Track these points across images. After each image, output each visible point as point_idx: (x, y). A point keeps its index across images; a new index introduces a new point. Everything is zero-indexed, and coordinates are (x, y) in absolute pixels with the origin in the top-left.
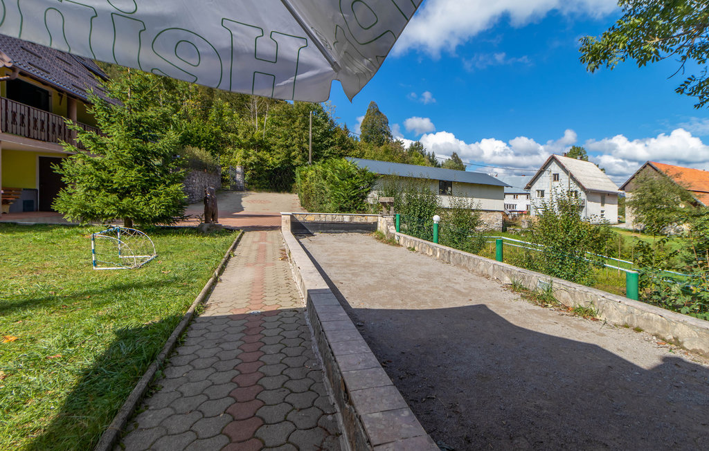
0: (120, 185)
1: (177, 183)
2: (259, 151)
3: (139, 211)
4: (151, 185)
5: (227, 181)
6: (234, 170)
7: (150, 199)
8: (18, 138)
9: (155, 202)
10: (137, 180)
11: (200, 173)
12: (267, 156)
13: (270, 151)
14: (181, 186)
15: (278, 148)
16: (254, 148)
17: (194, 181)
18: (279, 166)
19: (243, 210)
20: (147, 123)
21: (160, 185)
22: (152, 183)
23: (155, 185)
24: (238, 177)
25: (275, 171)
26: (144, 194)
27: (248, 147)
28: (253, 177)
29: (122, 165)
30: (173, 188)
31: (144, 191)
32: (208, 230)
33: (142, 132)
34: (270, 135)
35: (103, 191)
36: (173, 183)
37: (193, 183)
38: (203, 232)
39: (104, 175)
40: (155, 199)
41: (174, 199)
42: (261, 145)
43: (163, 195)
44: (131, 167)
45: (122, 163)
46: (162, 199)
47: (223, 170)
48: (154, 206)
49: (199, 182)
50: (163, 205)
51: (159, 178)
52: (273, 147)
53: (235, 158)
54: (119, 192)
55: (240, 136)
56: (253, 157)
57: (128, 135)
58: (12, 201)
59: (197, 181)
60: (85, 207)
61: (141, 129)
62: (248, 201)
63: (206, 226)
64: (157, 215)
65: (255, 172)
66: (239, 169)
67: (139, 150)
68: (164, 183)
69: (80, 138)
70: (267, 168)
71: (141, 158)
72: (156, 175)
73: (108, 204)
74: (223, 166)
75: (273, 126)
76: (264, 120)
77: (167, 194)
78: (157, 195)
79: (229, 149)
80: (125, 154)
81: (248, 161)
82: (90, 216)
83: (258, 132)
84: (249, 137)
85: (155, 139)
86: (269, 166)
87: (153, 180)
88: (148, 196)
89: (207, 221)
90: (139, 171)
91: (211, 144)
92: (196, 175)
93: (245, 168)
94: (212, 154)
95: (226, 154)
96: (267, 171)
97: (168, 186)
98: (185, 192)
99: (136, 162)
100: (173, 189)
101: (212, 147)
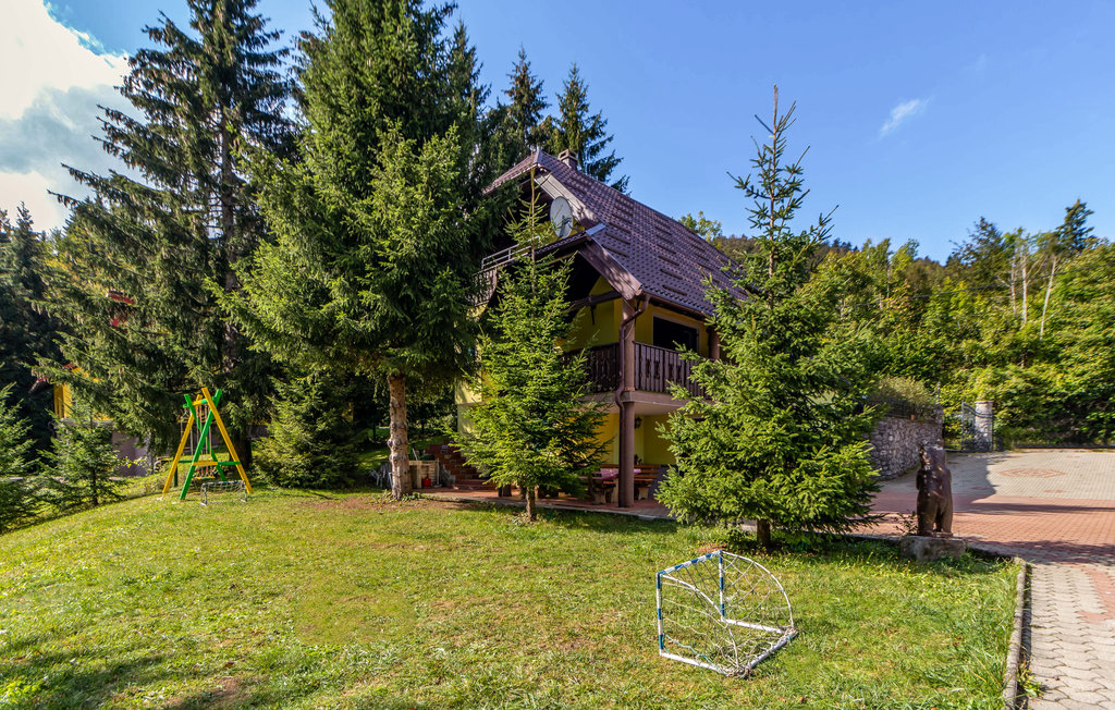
0: (749, 452)
1: (856, 439)
2: (1027, 366)
3: (778, 507)
4: (802, 449)
5: (954, 435)
6: (971, 410)
7: (800, 479)
8: (651, 395)
9: (807, 488)
10: (777, 440)
11: (902, 422)
12: (1050, 372)
13: (1058, 361)
14: (864, 448)
15: (1083, 349)
16: (1017, 362)
17: (891, 438)
18: (1082, 390)
19: (994, 492)
20: (797, 319)
21: (819, 449)
22: (804, 443)
23: (810, 449)
24: (980, 423)
25: (1070, 403)
26: (787, 471)
27: (1001, 361)
28: (1012, 421)
29: (752, 413)
30: (846, 453)
31: (790, 462)
32: (926, 552)
33: (789, 341)
34: (1056, 325)
35: (723, 467)
36: (847, 440)
37: (889, 443)
38: (913, 557)
39: (722, 435)
40: (808, 480)
41: (848, 479)
42: (1030, 353)
43: (824, 472)
44: (768, 415)
45: (753, 410)
46: (822, 481)
47: (947, 413)
48: (805, 496)
49: (900, 439)
50: (824, 494)
51: (820, 434)
52: (1066, 352)
53: (972, 387)
54: (746, 468)
55: (986, 342)
56: (1014, 380)
57: (763, 348)
58: (649, 483)
59: (897, 438)
60: (697, 497)
61: (788, 334)
62: (1002, 473)
63: (920, 543)
64: (811, 515)
65: (1018, 411)
66: (981, 407)
67: (783, 379)
68: (829, 442)
69: (697, 374)
70: (1049, 399)
71: (788, 393)
72: (815, 430)
73: (727, 492)
74: (947, 405)
75: (1067, 303)
76: (1044, 296)
77: (834, 470)
78: (812, 472)
79: (962, 371)
80: (757, 390)
81: (1001, 389)
82: (704, 514)
83: (1026, 325)
84: (1007, 339)
85: (811, 351)
86: (1052, 395)
87: (806, 439)
88: (795, 473)
89: (923, 530)
90: (780, 422)
91: (925, 368)
92: (895, 427)
93: (995, 405)
94: (927, 386)
95: (952, 383)
96: (1049, 405)
97: (837, 450)
98: (875, 460)
99: (778, 405)
100: (846, 457)
101: (926, 374)
